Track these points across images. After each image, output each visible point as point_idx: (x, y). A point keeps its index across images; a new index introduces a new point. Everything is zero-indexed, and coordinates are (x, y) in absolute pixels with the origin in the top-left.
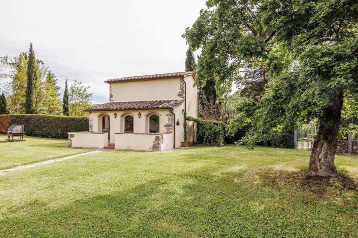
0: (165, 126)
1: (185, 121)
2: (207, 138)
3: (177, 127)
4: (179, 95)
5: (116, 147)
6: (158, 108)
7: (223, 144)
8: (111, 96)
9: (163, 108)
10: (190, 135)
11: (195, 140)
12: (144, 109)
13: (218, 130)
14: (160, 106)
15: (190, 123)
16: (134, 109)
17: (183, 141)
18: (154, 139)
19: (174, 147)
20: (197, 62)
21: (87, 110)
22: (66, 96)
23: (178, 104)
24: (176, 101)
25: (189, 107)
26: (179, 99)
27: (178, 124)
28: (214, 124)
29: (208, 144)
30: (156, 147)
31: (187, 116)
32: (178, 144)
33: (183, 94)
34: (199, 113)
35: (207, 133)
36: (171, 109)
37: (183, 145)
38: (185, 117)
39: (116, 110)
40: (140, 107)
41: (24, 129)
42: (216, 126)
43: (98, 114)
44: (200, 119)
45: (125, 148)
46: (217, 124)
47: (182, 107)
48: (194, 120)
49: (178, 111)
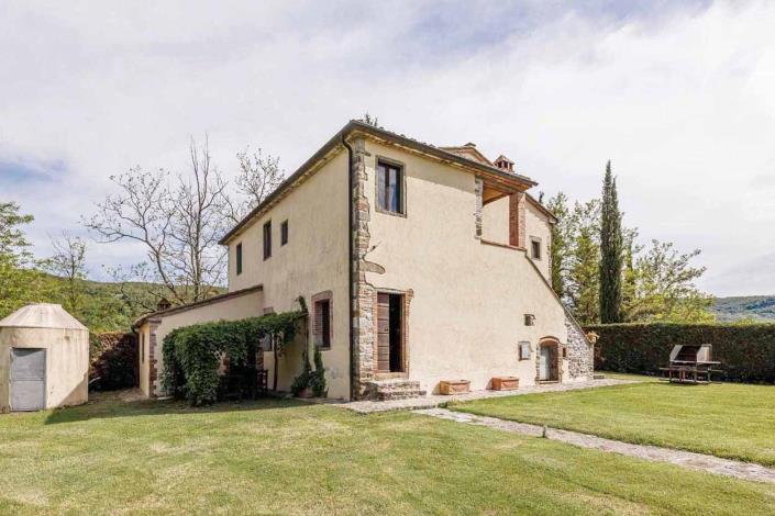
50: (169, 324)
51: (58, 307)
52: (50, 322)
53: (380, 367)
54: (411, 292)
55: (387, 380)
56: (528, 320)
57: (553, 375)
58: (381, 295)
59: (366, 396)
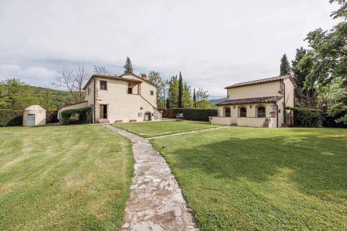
0: (270, 113)
1: (285, 110)
2: (305, 121)
3: (279, 113)
4: (279, 92)
5: (238, 125)
6: (265, 102)
7: (321, 126)
8: (228, 96)
9: (269, 102)
10: (288, 119)
11: (293, 123)
12: (254, 103)
13: (316, 116)
14: (266, 101)
15: (288, 111)
16: (247, 103)
17: (283, 123)
18: (264, 121)
19: (277, 127)
20: (291, 66)
21: (217, 105)
22: (194, 98)
23: (279, 98)
24: (277, 96)
25: (287, 100)
26: (279, 95)
27: (279, 112)
28: (312, 111)
29: (306, 126)
30: (266, 125)
31: (286, 107)
32: (280, 125)
33: (283, 91)
34: (295, 104)
35: (305, 118)
36: (275, 102)
37: (283, 126)
38: (284, 107)
39: (235, 104)
40: (251, 102)
41: (183, 115)
42: (314, 113)
43: (223, 107)
44: (297, 108)
45: (244, 125)
46: (315, 112)
47: (282, 100)
48: (291, 109)
49: (280, 103)
50: (64, 109)
51: (39, 106)
52: (36, 109)
53: (101, 118)
54: (108, 104)
55: (103, 120)
56: (141, 109)
57: (150, 119)
58: (101, 105)
59: (97, 123)
